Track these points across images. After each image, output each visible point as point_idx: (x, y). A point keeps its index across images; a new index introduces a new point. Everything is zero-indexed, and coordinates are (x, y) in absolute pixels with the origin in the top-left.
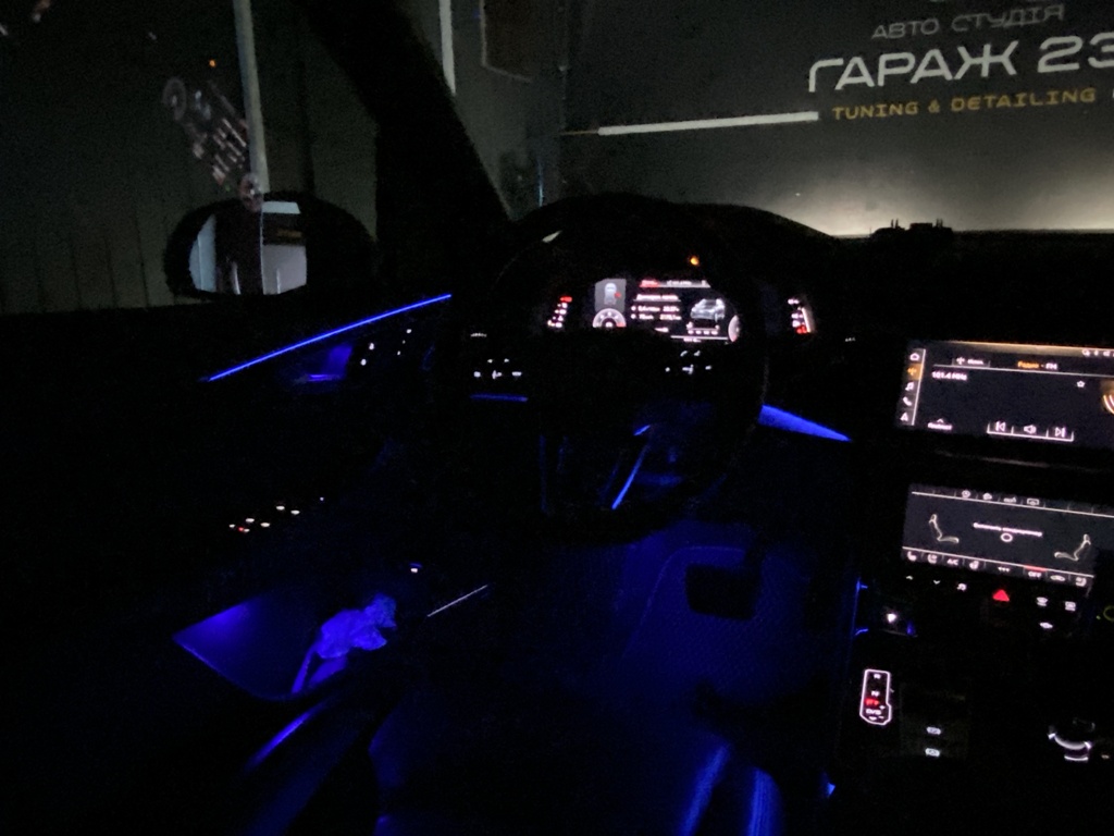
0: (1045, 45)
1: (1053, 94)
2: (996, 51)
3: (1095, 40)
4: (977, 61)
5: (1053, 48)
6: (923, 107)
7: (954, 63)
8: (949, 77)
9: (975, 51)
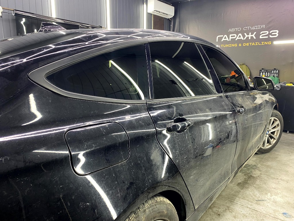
0: (261, 33)
1: (263, 42)
3: (271, 32)
4: (248, 36)
6: (238, 45)
7: (244, 36)
8: (243, 39)
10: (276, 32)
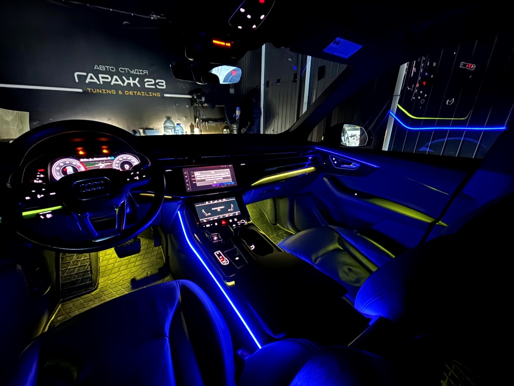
0: (146, 80)
1: (150, 93)
2: (134, 79)
3: (157, 81)
4: (129, 81)
5: (148, 81)
6: (117, 92)
7: (123, 82)
8: (122, 85)
9: (129, 79)
10: (163, 83)
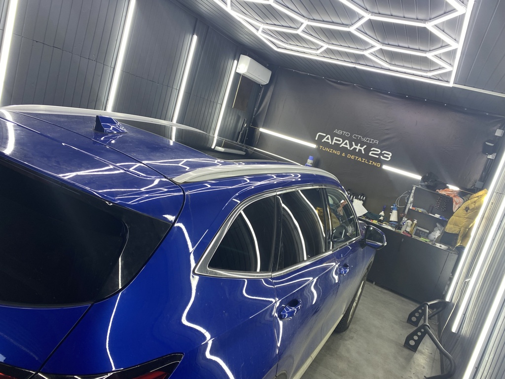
1: (371, 161)
2: (362, 146)
3: (383, 152)
4: (356, 147)
5: (373, 150)
8: (349, 148)
10: (389, 155)
